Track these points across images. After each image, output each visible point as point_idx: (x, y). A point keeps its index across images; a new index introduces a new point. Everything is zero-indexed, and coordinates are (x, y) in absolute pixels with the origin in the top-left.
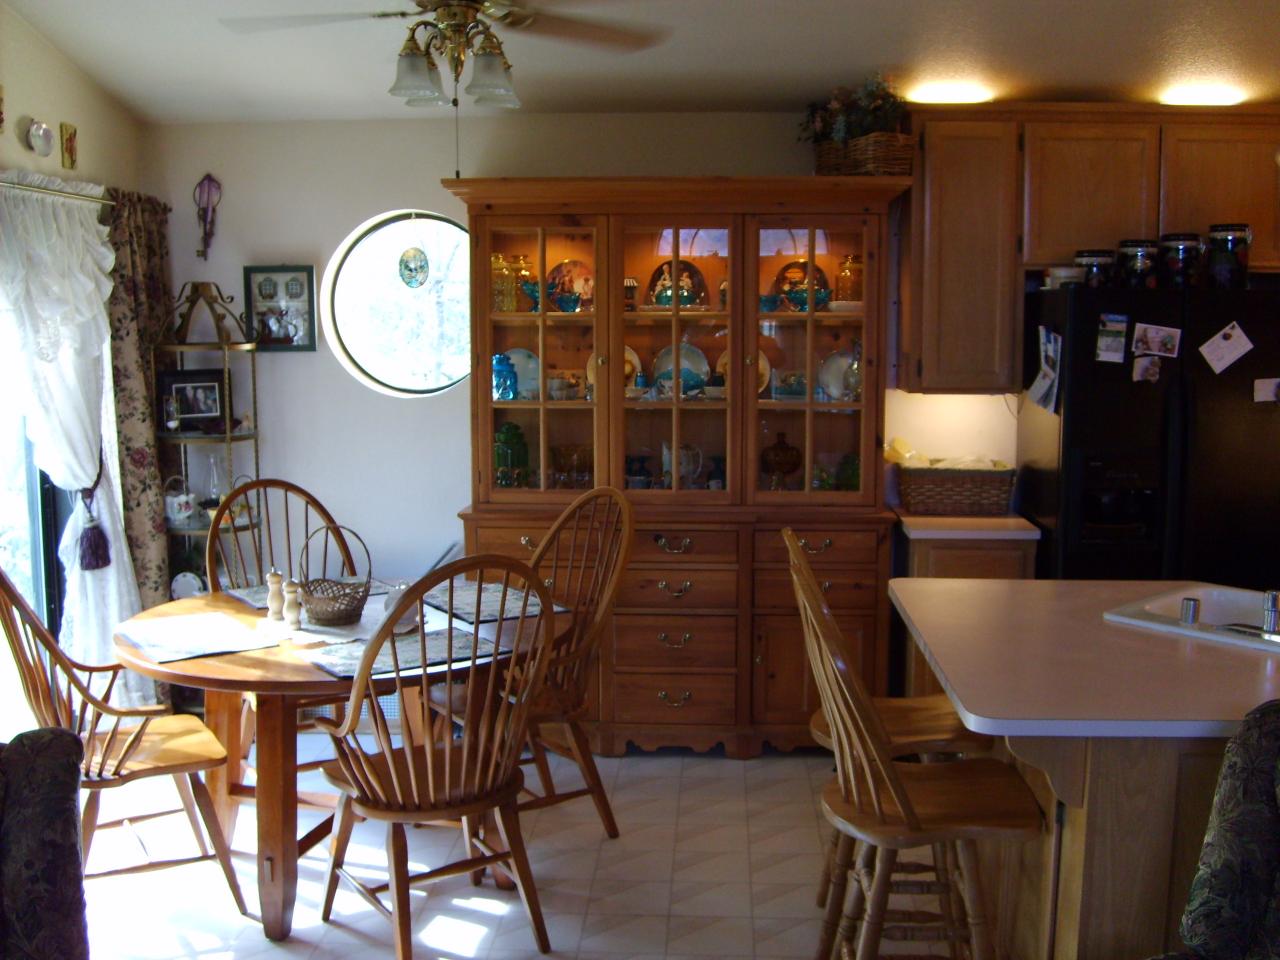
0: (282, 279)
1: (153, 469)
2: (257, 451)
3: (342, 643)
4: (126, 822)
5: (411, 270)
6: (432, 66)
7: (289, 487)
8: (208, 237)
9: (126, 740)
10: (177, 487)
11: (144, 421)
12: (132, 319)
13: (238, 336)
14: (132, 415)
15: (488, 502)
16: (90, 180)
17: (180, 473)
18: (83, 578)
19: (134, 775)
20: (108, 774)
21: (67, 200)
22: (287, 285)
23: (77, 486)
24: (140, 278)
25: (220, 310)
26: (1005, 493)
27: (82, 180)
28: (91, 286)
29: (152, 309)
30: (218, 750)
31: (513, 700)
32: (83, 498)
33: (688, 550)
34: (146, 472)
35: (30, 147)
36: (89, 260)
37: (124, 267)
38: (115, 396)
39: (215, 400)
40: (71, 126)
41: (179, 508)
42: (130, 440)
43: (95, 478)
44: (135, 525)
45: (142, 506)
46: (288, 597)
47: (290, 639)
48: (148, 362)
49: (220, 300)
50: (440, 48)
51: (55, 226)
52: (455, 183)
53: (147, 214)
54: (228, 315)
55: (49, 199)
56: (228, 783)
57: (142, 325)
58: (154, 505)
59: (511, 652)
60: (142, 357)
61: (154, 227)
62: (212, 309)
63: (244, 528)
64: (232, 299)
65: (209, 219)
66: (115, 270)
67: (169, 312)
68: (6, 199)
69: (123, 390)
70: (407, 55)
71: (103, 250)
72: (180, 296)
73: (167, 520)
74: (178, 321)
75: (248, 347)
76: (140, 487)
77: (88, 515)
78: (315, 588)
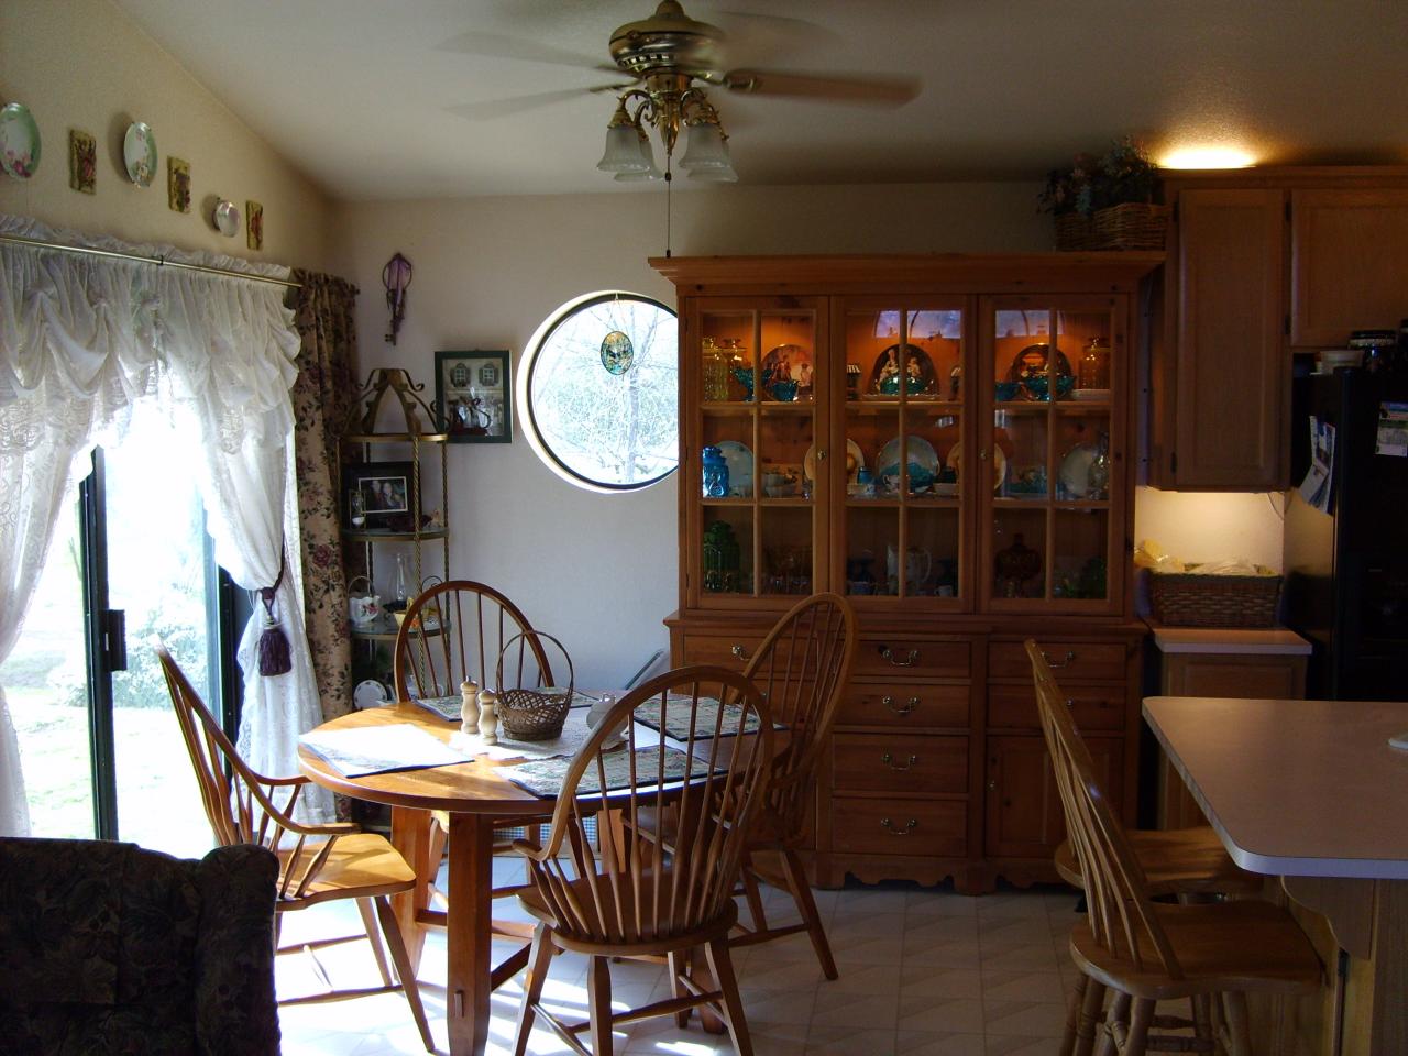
0: (475, 365)
1: (337, 568)
2: (446, 550)
3: (542, 760)
4: (306, 948)
5: (613, 356)
6: (643, 137)
7: (483, 590)
8: (397, 320)
9: (310, 860)
10: (361, 588)
11: (328, 517)
12: (318, 408)
13: (428, 426)
14: (316, 510)
15: (696, 609)
16: (275, 262)
17: (364, 573)
18: (262, 684)
19: (318, 897)
20: (290, 895)
21: (253, 282)
22: (481, 371)
23: (258, 586)
24: (326, 364)
25: (410, 399)
26: (1271, 602)
27: (268, 262)
28: (276, 373)
29: (338, 397)
30: (406, 872)
31: (727, 825)
32: (263, 599)
33: (915, 663)
34: (329, 572)
35: (216, 227)
36: (274, 344)
37: (310, 353)
38: (298, 490)
39: (403, 495)
40: (257, 204)
41: (363, 610)
42: (313, 537)
43: (277, 578)
44: (318, 629)
45: (325, 607)
46: (484, 708)
47: (486, 754)
48: (333, 454)
49: (410, 388)
50: (652, 118)
51: (240, 310)
52: (664, 262)
53: (334, 296)
54: (419, 405)
55: (235, 281)
56: (414, 909)
57: (328, 415)
58: (338, 607)
59: (727, 772)
60: (327, 449)
61: (341, 310)
62: (402, 397)
63: (434, 633)
64: (423, 386)
65: (398, 302)
66: (300, 356)
67: (356, 401)
68: (191, 282)
69: (307, 484)
70: (617, 126)
71: (289, 334)
72: (368, 384)
73: (351, 623)
74: (365, 411)
75: (439, 438)
76: (324, 587)
77: (269, 617)
78: (512, 700)
